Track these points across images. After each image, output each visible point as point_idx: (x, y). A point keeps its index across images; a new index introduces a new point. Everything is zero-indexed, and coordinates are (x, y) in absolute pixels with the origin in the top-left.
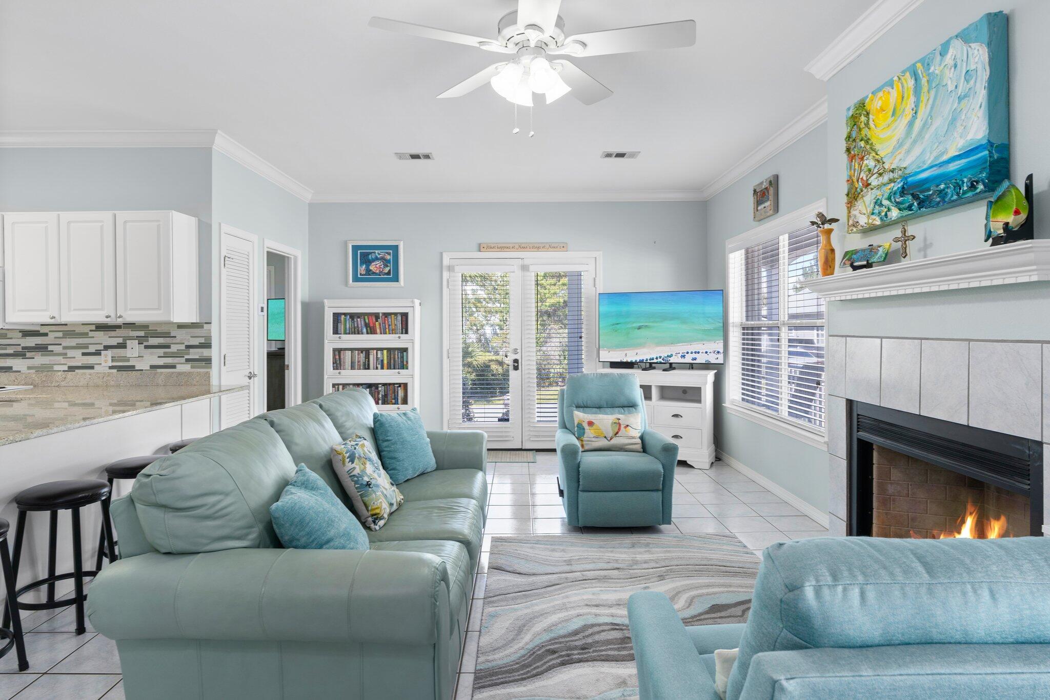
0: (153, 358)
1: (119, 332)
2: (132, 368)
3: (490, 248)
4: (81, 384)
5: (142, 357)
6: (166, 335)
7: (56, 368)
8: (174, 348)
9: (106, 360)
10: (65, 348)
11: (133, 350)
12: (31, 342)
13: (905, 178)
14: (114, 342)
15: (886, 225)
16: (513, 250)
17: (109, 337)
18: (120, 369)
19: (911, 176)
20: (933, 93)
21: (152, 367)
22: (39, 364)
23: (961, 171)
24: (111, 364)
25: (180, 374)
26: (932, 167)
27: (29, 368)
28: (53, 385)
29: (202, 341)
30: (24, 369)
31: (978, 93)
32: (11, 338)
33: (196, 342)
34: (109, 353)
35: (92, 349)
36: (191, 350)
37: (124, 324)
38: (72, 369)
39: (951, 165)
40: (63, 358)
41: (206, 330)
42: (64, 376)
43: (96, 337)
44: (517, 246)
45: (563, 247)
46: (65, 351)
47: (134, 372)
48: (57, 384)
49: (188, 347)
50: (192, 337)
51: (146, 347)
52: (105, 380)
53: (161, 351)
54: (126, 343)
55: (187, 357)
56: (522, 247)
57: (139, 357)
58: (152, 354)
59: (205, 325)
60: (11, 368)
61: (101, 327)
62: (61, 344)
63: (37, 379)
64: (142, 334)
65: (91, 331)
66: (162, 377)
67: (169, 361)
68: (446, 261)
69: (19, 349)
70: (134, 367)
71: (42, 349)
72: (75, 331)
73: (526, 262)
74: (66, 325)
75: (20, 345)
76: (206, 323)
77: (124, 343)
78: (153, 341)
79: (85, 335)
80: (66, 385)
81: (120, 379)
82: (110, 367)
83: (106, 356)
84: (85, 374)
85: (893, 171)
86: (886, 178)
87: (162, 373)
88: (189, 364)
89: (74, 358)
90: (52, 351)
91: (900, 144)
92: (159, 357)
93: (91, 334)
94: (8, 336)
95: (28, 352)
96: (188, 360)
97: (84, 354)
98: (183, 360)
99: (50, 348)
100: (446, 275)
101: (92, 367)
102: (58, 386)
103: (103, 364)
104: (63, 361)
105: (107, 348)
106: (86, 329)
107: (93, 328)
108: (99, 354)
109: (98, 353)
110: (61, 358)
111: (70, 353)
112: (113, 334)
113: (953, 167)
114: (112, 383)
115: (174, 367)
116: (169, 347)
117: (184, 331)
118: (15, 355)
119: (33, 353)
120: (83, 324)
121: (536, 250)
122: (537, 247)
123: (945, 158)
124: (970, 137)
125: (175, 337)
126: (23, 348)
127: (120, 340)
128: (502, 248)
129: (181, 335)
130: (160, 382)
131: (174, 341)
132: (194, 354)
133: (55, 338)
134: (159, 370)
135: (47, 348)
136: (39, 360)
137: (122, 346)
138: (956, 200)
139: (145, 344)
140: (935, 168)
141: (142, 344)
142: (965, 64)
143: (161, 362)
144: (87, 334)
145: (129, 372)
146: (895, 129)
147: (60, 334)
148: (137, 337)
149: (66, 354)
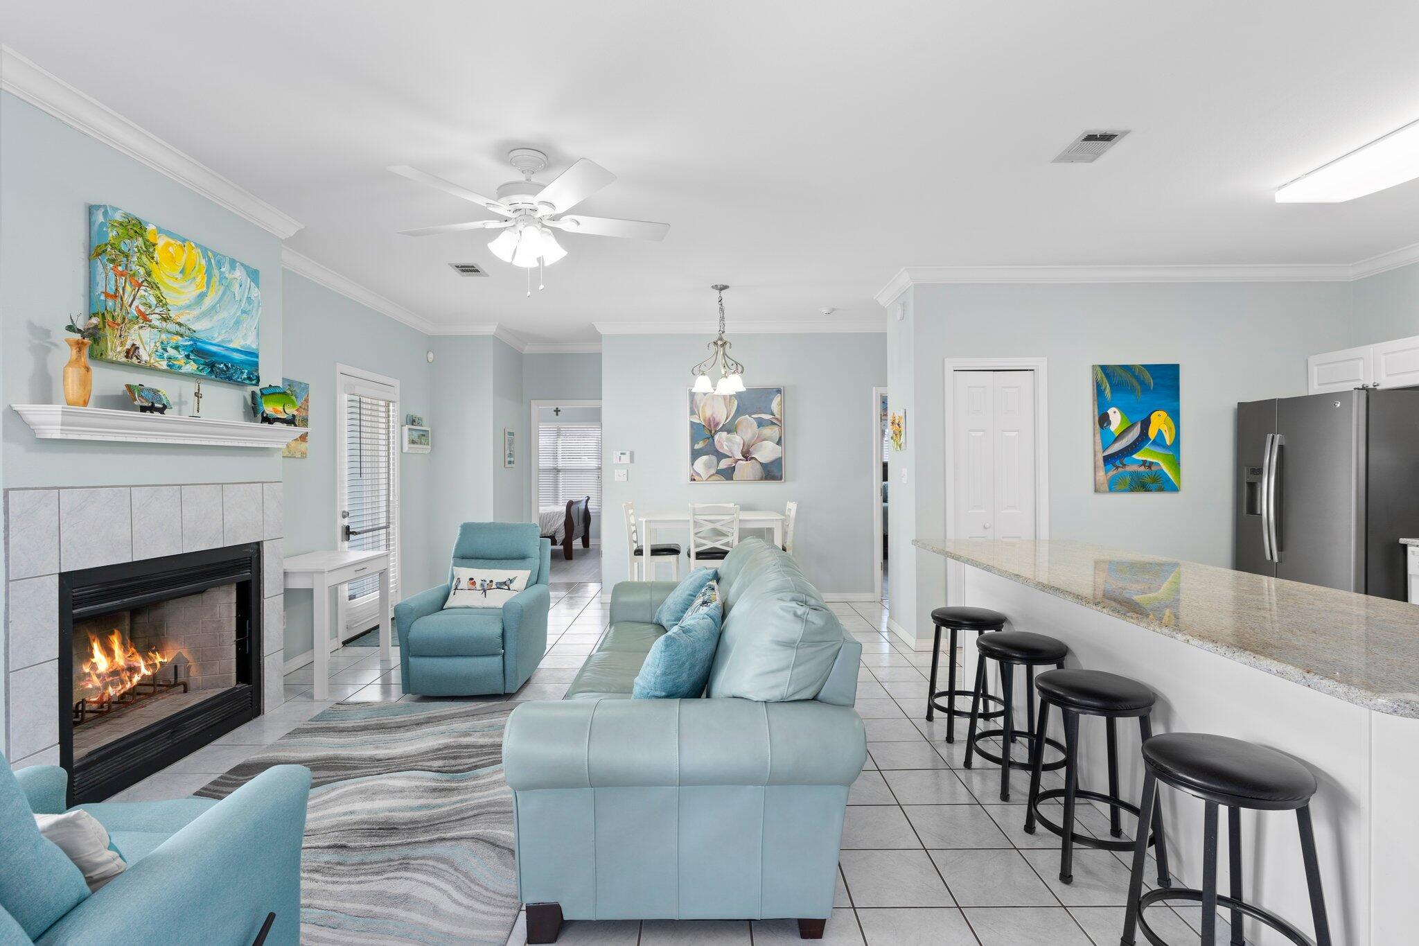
13: (195, 340)
15: (172, 370)
19: (200, 342)
20: (222, 288)
23: (242, 362)
26: (219, 346)
31: (254, 317)
39: (235, 354)
85: (180, 324)
86: (171, 326)
91: (189, 307)
113: (237, 356)
123: (231, 345)
124: (248, 343)
138: (239, 382)
140: (222, 348)
142: (247, 291)
146: (184, 287)
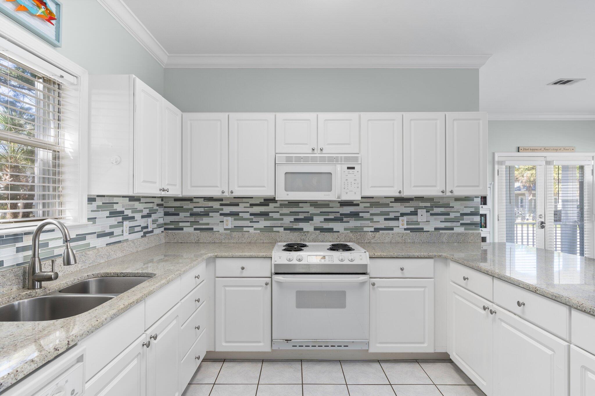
0: (437, 223)
1: (412, 203)
2: (421, 230)
3: (526, 150)
4: (386, 241)
5: (429, 221)
6: (447, 206)
7: (365, 229)
8: (452, 215)
9: (403, 222)
10: (372, 215)
11: (422, 216)
12: (347, 210)
14: (408, 210)
16: (540, 151)
17: (405, 207)
18: (412, 230)
21: (436, 229)
22: (353, 227)
24: (406, 227)
25: (459, 234)
27: (345, 229)
28: (365, 242)
29: (473, 210)
30: (342, 230)
32: (333, 207)
33: (468, 211)
34: (405, 218)
35: (392, 216)
36: (465, 217)
37: (415, 197)
38: (377, 230)
40: (371, 222)
41: (475, 202)
42: (373, 235)
43: (395, 207)
44: (543, 149)
45: (573, 150)
46: (372, 217)
47: (425, 233)
48: (368, 241)
49: (463, 215)
50: (465, 207)
51: (432, 214)
52: (403, 238)
53: (443, 218)
54: (417, 212)
55: (461, 222)
56: (546, 149)
57: (426, 221)
58: (435, 219)
59: (475, 199)
60: (332, 229)
61: (399, 200)
62: (369, 212)
63: (353, 237)
64: (428, 204)
65: (391, 202)
66: (446, 236)
67: (448, 224)
68: (496, 159)
69: (338, 215)
70: (423, 229)
71: (355, 215)
72: (379, 202)
73: (548, 159)
74: (373, 198)
75: (339, 212)
76: (476, 197)
77: (415, 212)
78: (437, 210)
79: (387, 205)
80: (375, 242)
81: (415, 238)
82: (404, 229)
83: (403, 221)
84: (389, 234)
87: (445, 233)
88: (463, 227)
89: (379, 222)
90: (363, 217)
92: (441, 222)
93: (391, 205)
94: (330, 206)
95: (345, 217)
96: (462, 224)
97: (386, 219)
98: (459, 224)
99: (361, 215)
100: (496, 167)
101: (392, 229)
102: (369, 243)
103: (401, 227)
104: (371, 224)
105: (403, 215)
106: (388, 201)
107: (393, 200)
108: (398, 219)
109: (396, 219)
110: (369, 222)
111: (376, 218)
112: (407, 204)
114: (409, 241)
115: (452, 229)
116: (449, 215)
117: (459, 203)
118: (335, 220)
119: (349, 218)
120: (385, 197)
121: (555, 151)
122: (556, 150)
125: (453, 207)
126: (341, 214)
127: (413, 209)
128: (533, 150)
129: (457, 206)
130: (444, 240)
131: (453, 210)
132: (467, 220)
133: (365, 207)
134: (441, 231)
135: (359, 214)
136: (353, 223)
137: (415, 213)
139: (431, 212)
141: (429, 212)
143: (443, 225)
144: (389, 204)
145: (421, 233)
147: (368, 205)
148: (425, 207)
149: (373, 219)
